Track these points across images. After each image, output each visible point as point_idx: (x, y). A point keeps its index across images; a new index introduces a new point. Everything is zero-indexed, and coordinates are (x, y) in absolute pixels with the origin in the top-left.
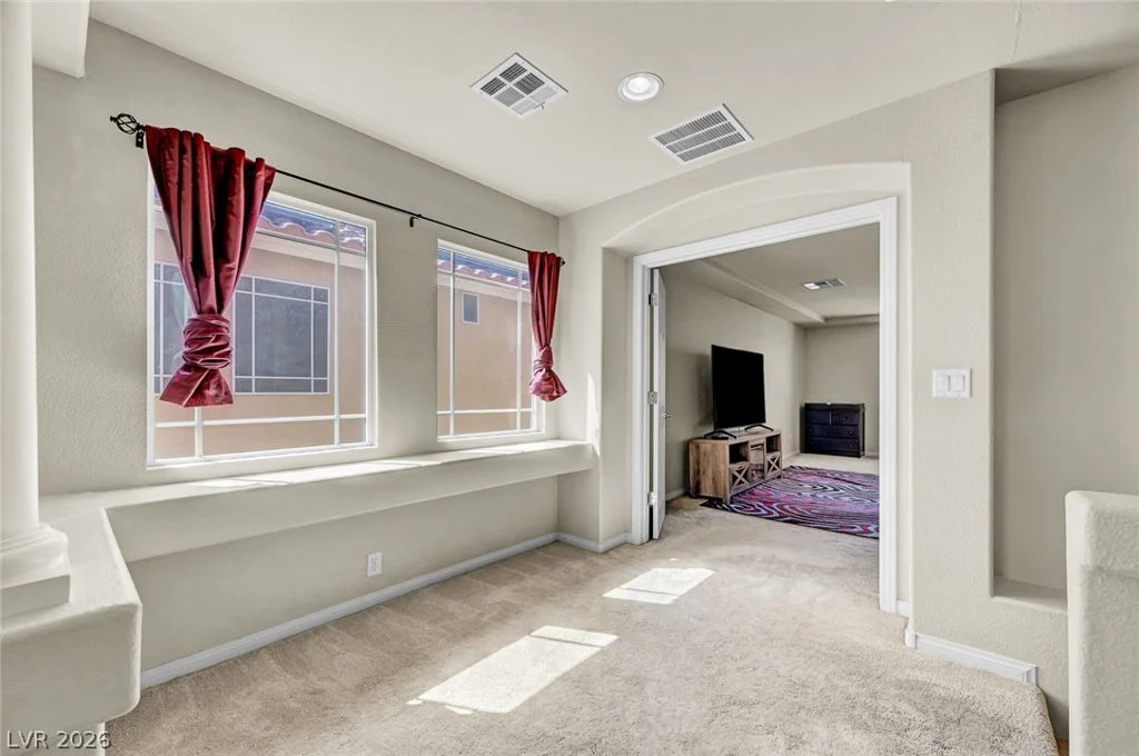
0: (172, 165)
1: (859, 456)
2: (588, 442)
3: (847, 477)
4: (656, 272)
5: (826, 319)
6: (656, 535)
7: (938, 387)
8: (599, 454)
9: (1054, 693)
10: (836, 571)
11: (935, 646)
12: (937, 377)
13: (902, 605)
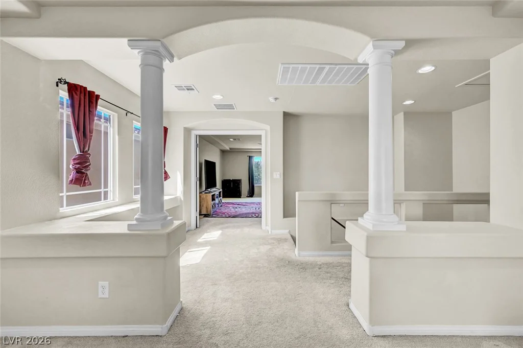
0: (76, 97)
1: (240, 197)
2: (178, 195)
3: (244, 204)
4: (198, 137)
5: (230, 149)
6: (198, 226)
7: (275, 176)
8: (182, 199)
9: (293, 235)
10: (250, 225)
11: (275, 232)
12: (274, 173)
13: (267, 227)
